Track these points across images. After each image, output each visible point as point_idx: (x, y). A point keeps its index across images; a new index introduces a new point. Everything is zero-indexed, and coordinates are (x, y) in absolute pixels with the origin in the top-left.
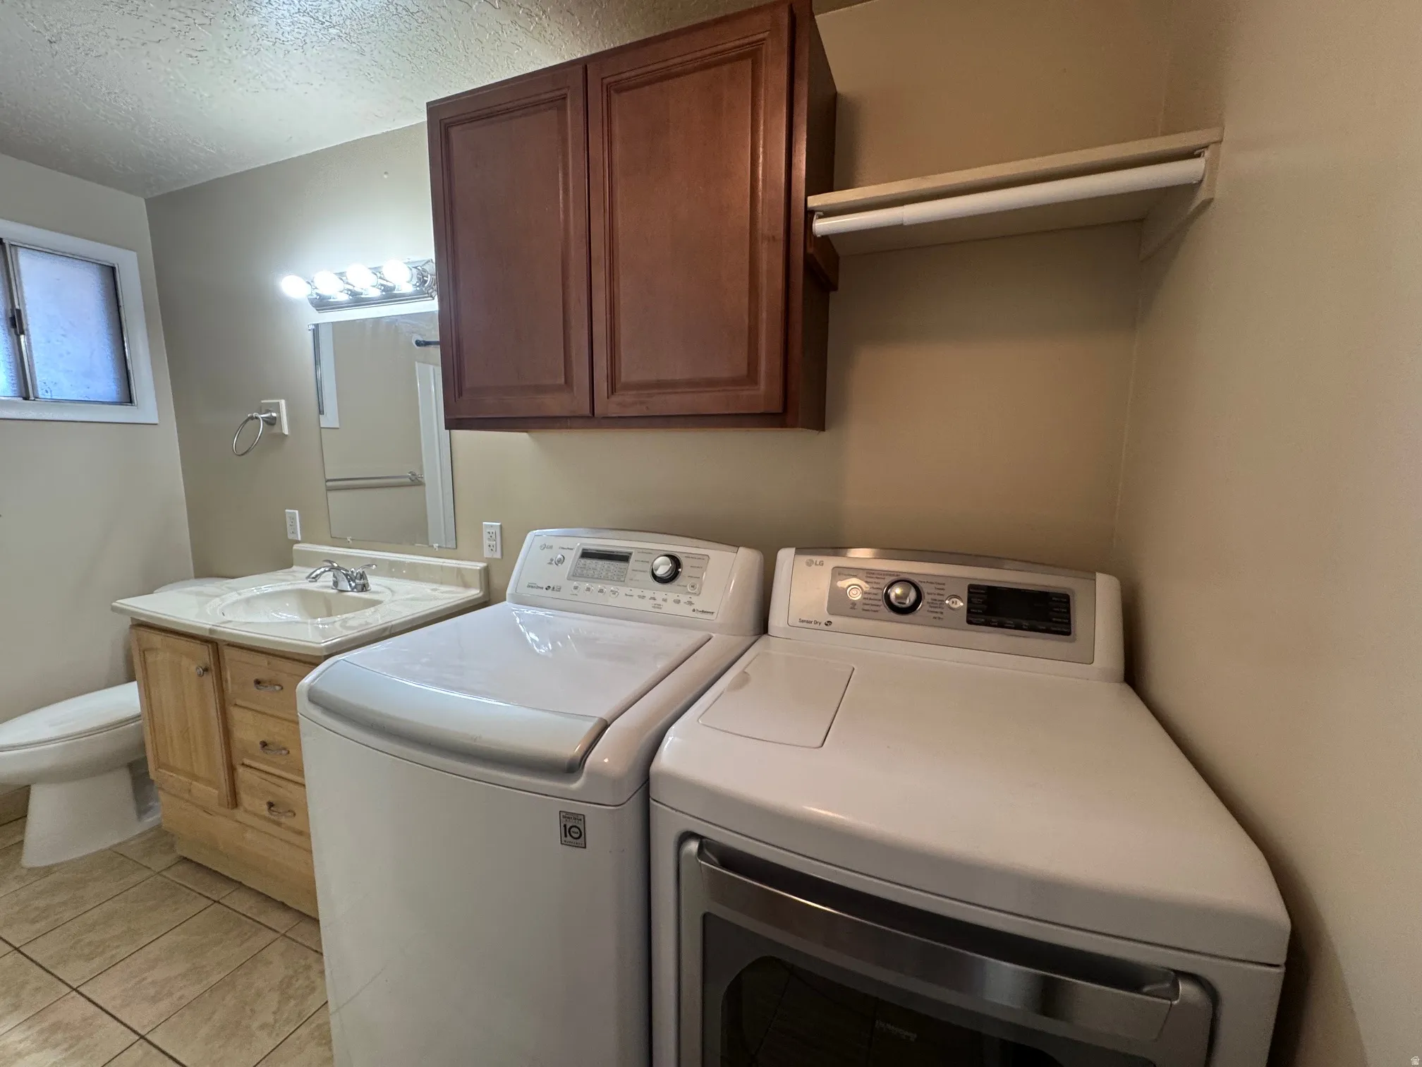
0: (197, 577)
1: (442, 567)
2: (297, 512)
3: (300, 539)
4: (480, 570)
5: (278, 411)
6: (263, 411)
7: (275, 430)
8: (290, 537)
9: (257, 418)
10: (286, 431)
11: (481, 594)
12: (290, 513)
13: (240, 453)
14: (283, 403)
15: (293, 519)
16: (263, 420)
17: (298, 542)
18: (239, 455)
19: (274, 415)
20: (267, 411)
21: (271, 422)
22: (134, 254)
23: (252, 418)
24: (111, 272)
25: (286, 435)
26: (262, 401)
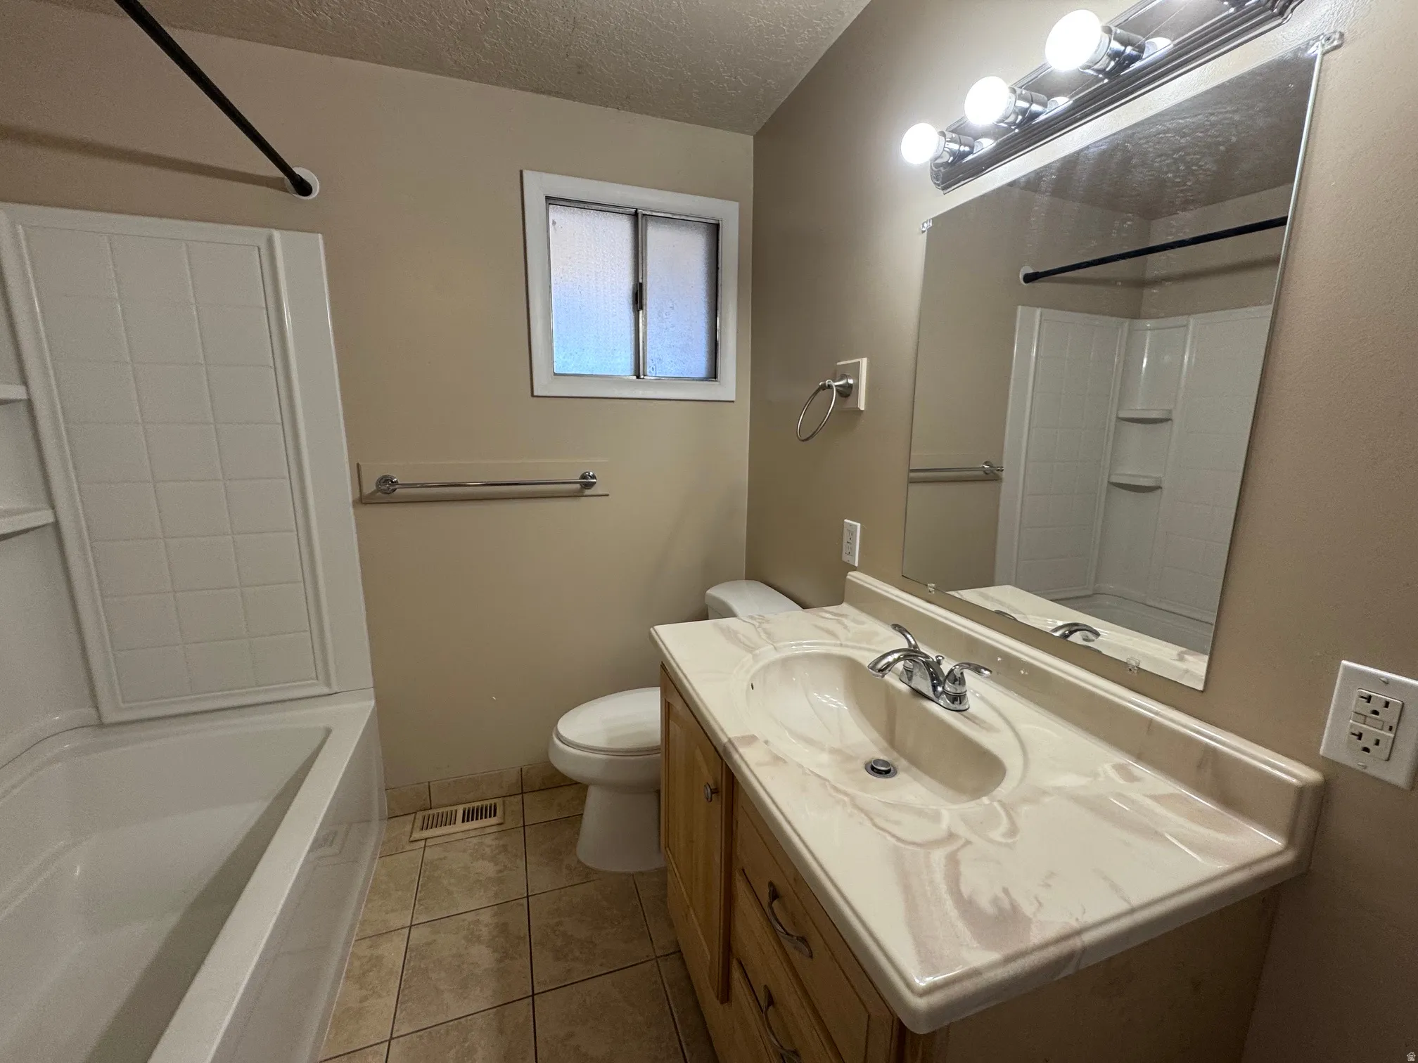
0: (746, 579)
1: (1150, 722)
2: (859, 525)
3: (856, 565)
4: (1301, 791)
5: (857, 377)
6: (838, 375)
7: (849, 404)
8: (845, 558)
9: (830, 387)
10: (862, 407)
11: (1289, 857)
12: (851, 525)
13: (803, 438)
14: (864, 362)
15: (853, 533)
16: (837, 391)
17: (854, 569)
18: (803, 441)
19: (851, 381)
20: (843, 377)
21: (847, 392)
22: (737, 203)
23: (824, 387)
24: (714, 230)
25: (862, 411)
26: (838, 364)
